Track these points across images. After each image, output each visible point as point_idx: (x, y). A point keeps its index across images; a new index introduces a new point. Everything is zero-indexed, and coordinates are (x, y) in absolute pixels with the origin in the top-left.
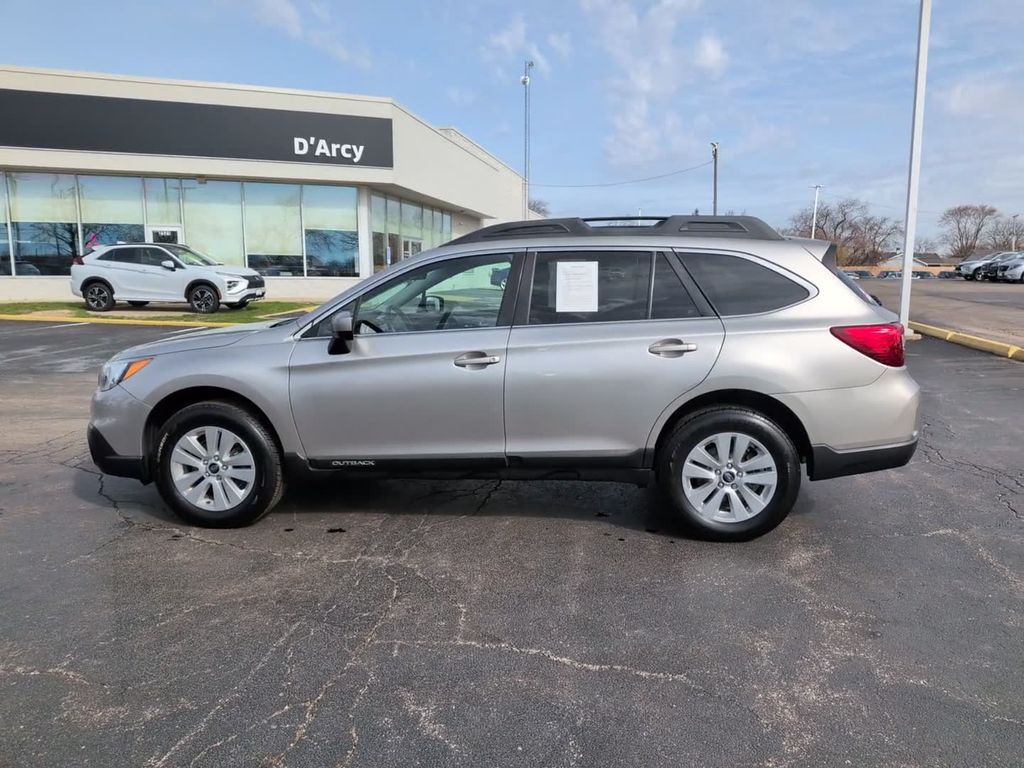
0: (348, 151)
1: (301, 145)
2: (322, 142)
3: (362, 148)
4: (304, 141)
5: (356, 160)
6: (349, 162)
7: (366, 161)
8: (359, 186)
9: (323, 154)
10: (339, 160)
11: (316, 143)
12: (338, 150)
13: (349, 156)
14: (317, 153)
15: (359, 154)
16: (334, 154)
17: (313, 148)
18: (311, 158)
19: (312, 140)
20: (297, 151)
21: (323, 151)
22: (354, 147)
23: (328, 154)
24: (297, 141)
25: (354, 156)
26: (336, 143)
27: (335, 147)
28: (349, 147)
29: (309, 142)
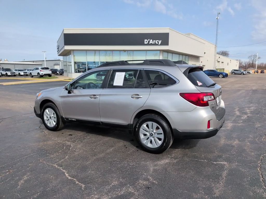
0: (157, 42)
1: (146, 41)
2: (151, 40)
3: (161, 41)
4: (147, 40)
5: (159, 44)
6: (157, 45)
7: (162, 44)
8: (160, 50)
9: (151, 43)
10: (155, 44)
11: (150, 40)
12: (155, 42)
13: (158, 43)
14: (150, 43)
15: (160, 43)
16: (154, 43)
17: (149, 42)
18: (148, 44)
19: (149, 40)
20: (145, 43)
21: (151, 42)
22: (159, 41)
23: (152, 43)
24: (145, 40)
25: (159, 43)
26: (155, 40)
27: (154, 41)
28: (158, 41)
29: (148, 40)
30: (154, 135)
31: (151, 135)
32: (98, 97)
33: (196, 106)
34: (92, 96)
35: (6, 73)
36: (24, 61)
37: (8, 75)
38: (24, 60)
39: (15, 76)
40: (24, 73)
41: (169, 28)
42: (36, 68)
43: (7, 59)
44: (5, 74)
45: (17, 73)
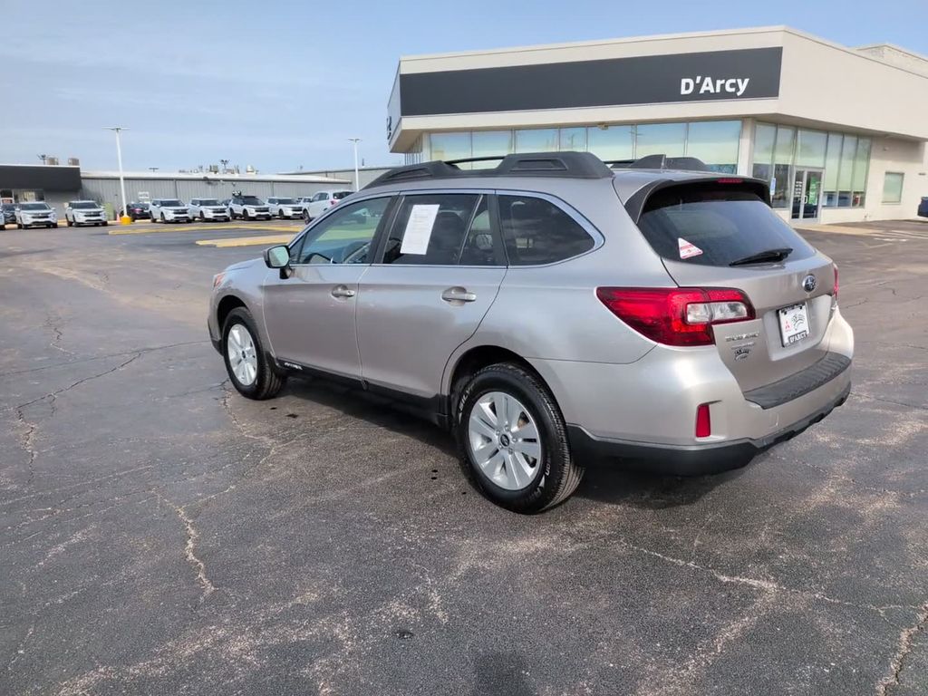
0: (732, 85)
1: (687, 86)
2: (708, 80)
3: (747, 81)
4: (690, 81)
5: (739, 94)
6: (732, 96)
7: (750, 93)
8: (743, 119)
9: (707, 92)
10: (724, 95)
11: (702, 81)
12: (723, 86)
13: (733, 90)
14: (702, 91)
15: (743, 87)
16: (718, 90)
17: (697, 87)
18: (696, 96)
19: (699, 79)
20: (684, 92)
21: (707, 89)
22: (739, 81)
23: (712, 91)
24: (684, 81)
25: (738, 89)
26: (721, 79)
27: (719, 83)
28: (733, 81)
29: (695, 81)
30: (511, 442)
31: (505, 441)
32: (353, 293)
33: (655, 343)
34: (340, 290)
35: (245, 211)
36: (299, 171)
37: (250, 215)
38: (301, 167)
39: (268, 218)
40: (295, 210)
41: (781, 27)
42: (322, 194)
43: (252, 167)
44: (241, 213)
45: (274, 209)
